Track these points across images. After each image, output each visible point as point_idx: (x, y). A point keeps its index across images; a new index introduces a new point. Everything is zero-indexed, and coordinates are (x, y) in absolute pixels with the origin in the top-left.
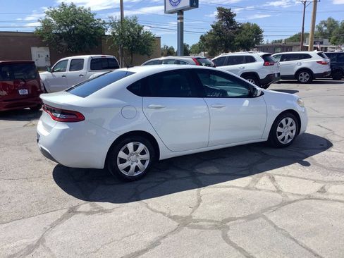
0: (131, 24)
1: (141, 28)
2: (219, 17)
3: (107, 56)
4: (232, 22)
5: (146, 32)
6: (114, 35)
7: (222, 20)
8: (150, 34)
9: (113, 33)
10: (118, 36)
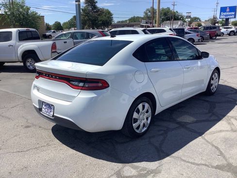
0: (20, 6)
1: (28, 9)
2: (86, 3)
3: (31, 29)
4: (95, 7)
5: (33, 12)
6: (7, 14)
7: (88, 5)
8: (36, 14)
9: (6, 12)
10: (10, 15)
